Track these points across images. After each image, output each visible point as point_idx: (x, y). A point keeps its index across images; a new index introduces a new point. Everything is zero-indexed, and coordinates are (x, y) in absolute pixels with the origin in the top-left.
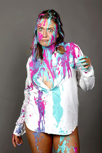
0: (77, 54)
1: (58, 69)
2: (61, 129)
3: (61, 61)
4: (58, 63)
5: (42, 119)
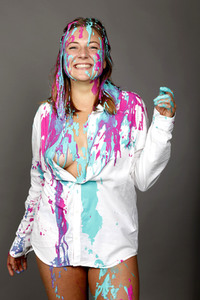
0: (138, 119)
1: (97, 145)
2: (97, 257)
3: (104, 129)
4: (98, 134)
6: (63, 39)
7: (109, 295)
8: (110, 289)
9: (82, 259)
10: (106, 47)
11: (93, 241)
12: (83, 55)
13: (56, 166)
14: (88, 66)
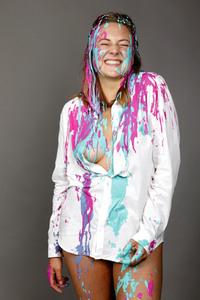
2: (120, 251)
5: (86, 229)
6: (92, 32)
7: (129, 288)
8: (130, 282)
9: (104, 253)
10: (135, 44)
11: (117, 234)
12: (115, 51)
13: (86, 161)
14: (118, 62)
